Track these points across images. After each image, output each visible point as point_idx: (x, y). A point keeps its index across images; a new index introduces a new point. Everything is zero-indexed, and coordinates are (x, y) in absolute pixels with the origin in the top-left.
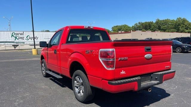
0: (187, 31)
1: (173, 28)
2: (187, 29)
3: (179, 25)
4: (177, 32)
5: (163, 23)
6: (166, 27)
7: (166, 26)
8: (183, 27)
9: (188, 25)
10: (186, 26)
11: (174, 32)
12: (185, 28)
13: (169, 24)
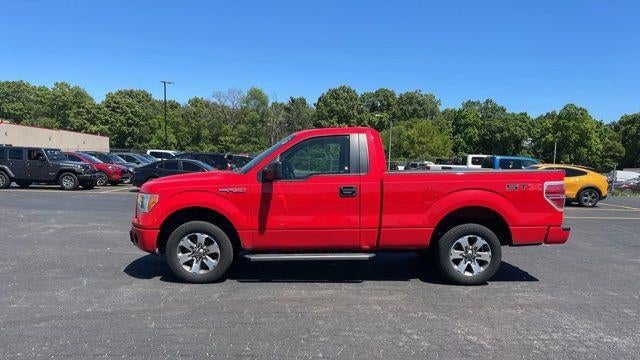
0: (94, 128)
1: (47, 115)
2: (94, 124)
3: (65, 106)
4: (60, 128)
5: (8, 95)
6: (21, 110)
7: (19, 105)
8: (79, 113)
9: (94, 111)
10: (88, 112)
11: (51, 128)
12: (88, 120)
13: (29, 100)
